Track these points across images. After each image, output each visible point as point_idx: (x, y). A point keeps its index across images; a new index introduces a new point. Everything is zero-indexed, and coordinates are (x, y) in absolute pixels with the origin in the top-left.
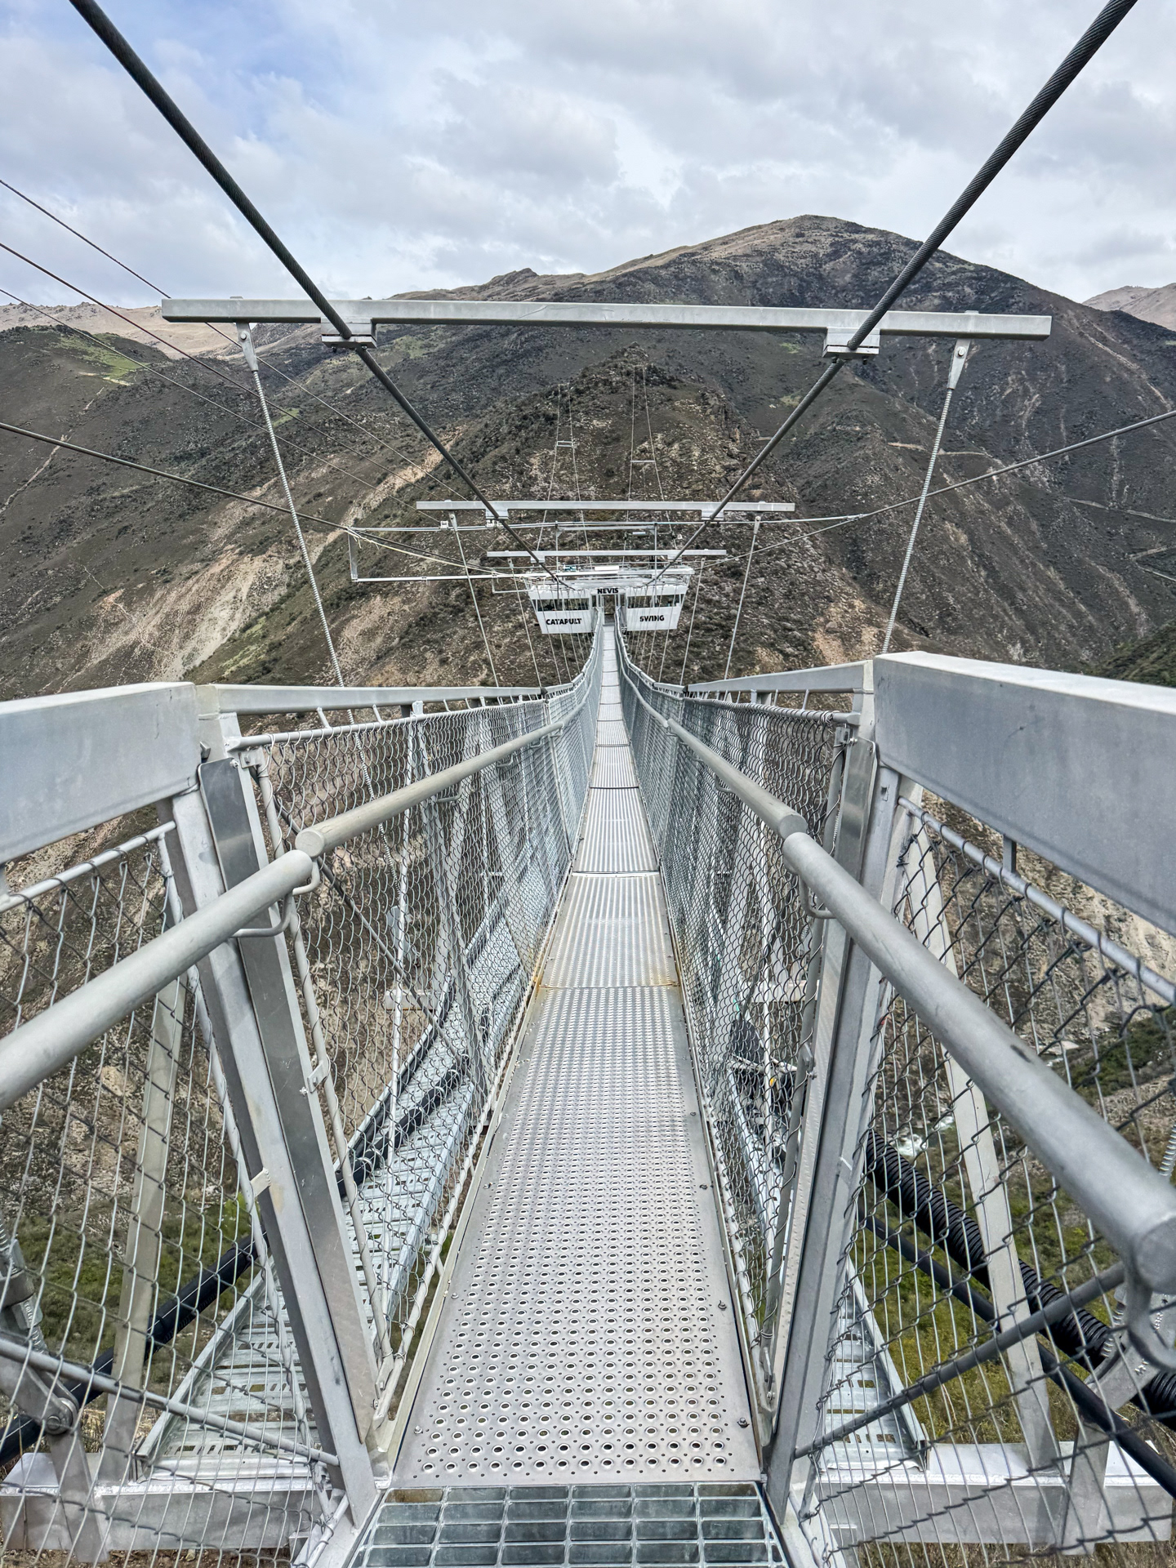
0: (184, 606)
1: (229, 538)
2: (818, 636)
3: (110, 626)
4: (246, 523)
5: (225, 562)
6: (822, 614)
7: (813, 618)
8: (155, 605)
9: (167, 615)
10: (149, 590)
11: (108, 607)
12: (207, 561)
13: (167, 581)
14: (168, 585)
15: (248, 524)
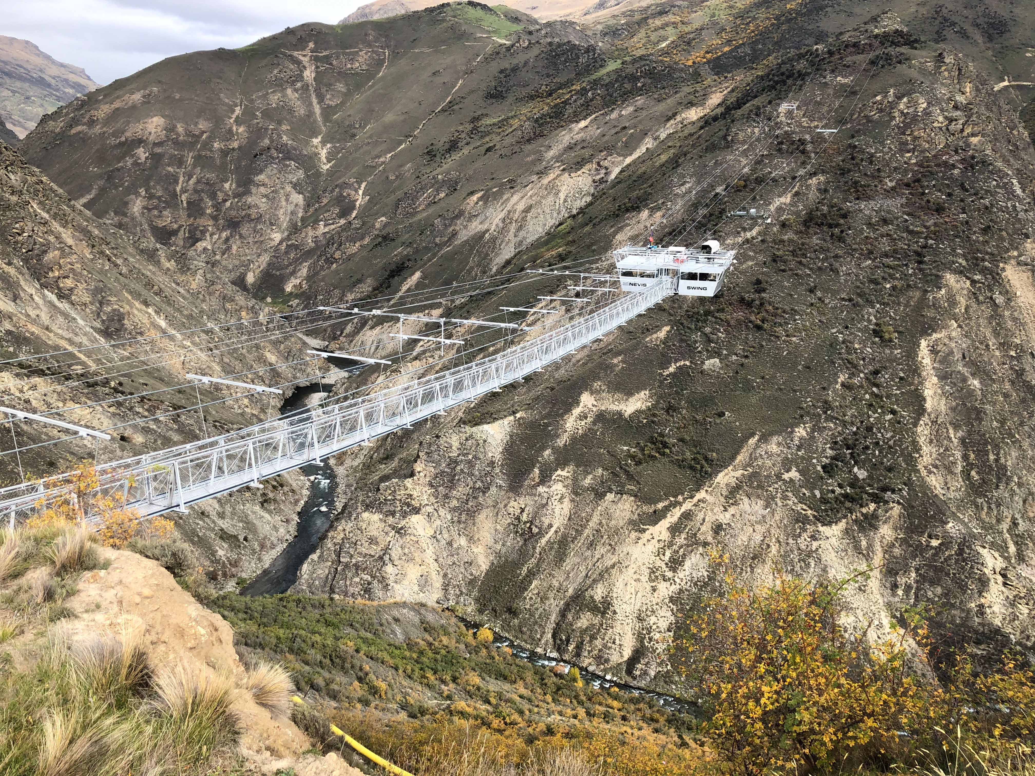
0: (521, 207)
1: (558, 159)
2: (1008, 267)
3: (472, 217)
4: (570, 148)
5: (552, 176)
6: (1017, 248)
7: (1008, 250)
8: (502, 204)
9: (509, 212)
10: (500, 193)
11: (472, 204)
12: (541, 174)
13: (512, 188)
14: (512, 191)
15: (571, 148)
